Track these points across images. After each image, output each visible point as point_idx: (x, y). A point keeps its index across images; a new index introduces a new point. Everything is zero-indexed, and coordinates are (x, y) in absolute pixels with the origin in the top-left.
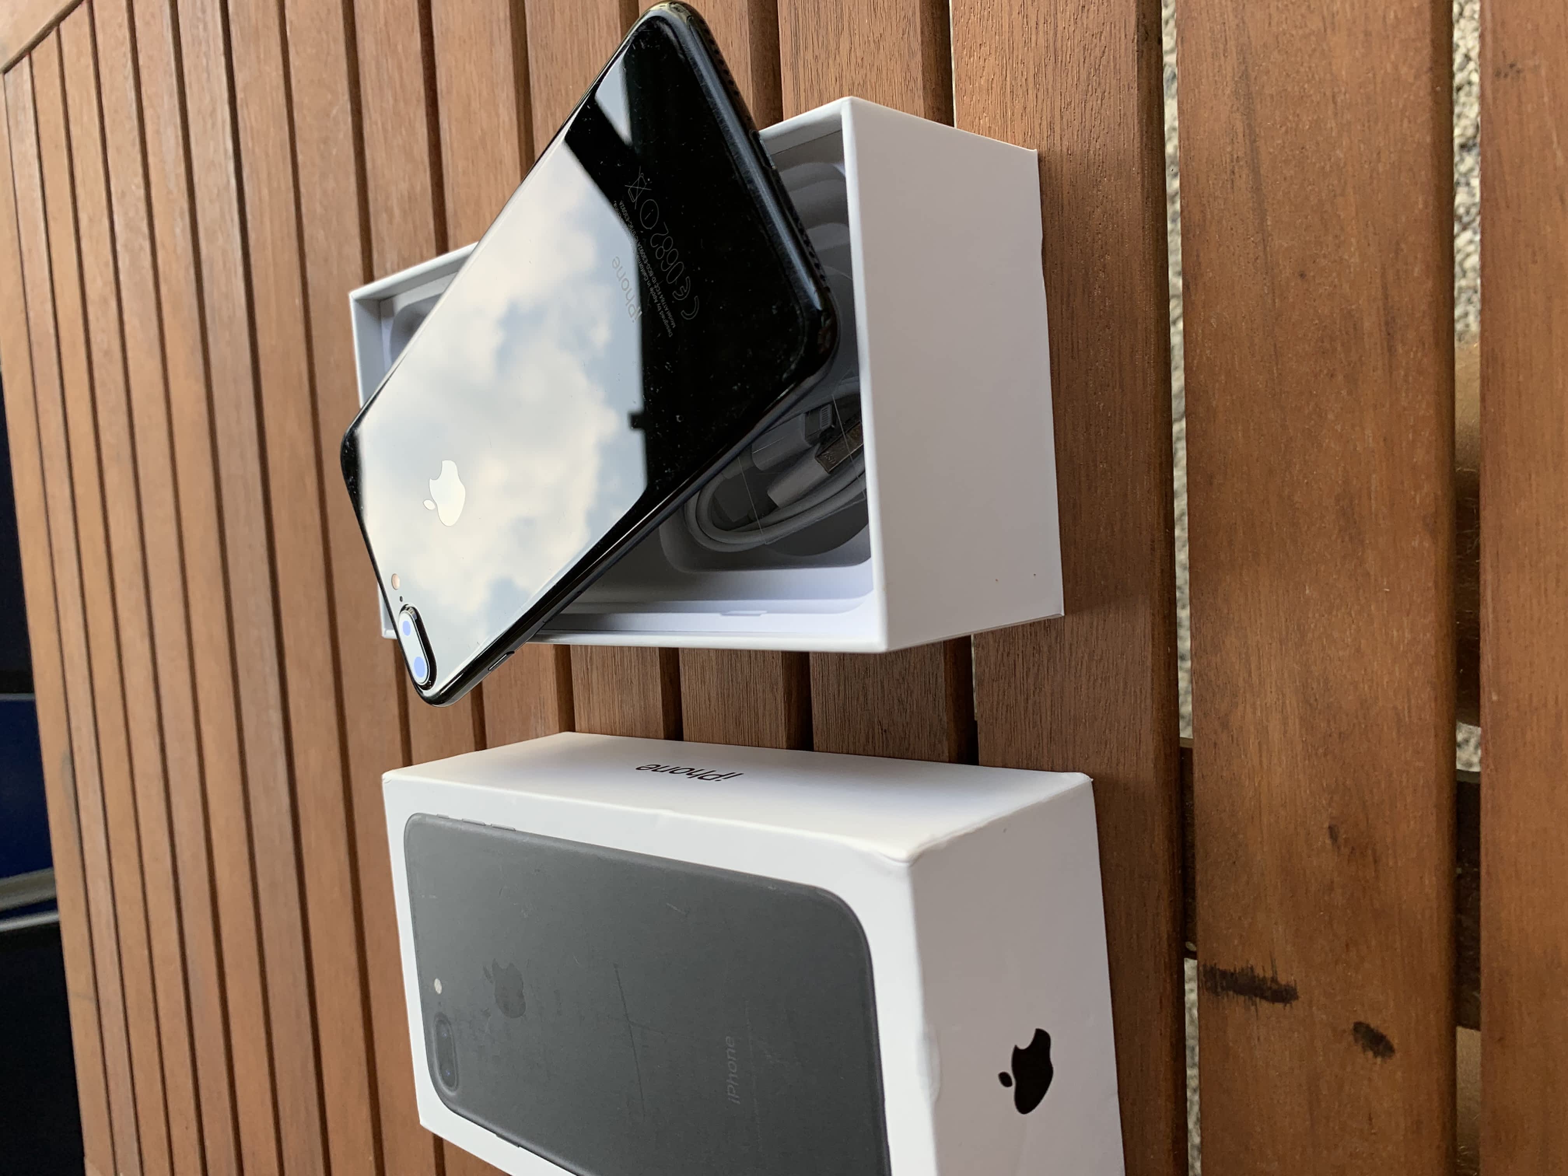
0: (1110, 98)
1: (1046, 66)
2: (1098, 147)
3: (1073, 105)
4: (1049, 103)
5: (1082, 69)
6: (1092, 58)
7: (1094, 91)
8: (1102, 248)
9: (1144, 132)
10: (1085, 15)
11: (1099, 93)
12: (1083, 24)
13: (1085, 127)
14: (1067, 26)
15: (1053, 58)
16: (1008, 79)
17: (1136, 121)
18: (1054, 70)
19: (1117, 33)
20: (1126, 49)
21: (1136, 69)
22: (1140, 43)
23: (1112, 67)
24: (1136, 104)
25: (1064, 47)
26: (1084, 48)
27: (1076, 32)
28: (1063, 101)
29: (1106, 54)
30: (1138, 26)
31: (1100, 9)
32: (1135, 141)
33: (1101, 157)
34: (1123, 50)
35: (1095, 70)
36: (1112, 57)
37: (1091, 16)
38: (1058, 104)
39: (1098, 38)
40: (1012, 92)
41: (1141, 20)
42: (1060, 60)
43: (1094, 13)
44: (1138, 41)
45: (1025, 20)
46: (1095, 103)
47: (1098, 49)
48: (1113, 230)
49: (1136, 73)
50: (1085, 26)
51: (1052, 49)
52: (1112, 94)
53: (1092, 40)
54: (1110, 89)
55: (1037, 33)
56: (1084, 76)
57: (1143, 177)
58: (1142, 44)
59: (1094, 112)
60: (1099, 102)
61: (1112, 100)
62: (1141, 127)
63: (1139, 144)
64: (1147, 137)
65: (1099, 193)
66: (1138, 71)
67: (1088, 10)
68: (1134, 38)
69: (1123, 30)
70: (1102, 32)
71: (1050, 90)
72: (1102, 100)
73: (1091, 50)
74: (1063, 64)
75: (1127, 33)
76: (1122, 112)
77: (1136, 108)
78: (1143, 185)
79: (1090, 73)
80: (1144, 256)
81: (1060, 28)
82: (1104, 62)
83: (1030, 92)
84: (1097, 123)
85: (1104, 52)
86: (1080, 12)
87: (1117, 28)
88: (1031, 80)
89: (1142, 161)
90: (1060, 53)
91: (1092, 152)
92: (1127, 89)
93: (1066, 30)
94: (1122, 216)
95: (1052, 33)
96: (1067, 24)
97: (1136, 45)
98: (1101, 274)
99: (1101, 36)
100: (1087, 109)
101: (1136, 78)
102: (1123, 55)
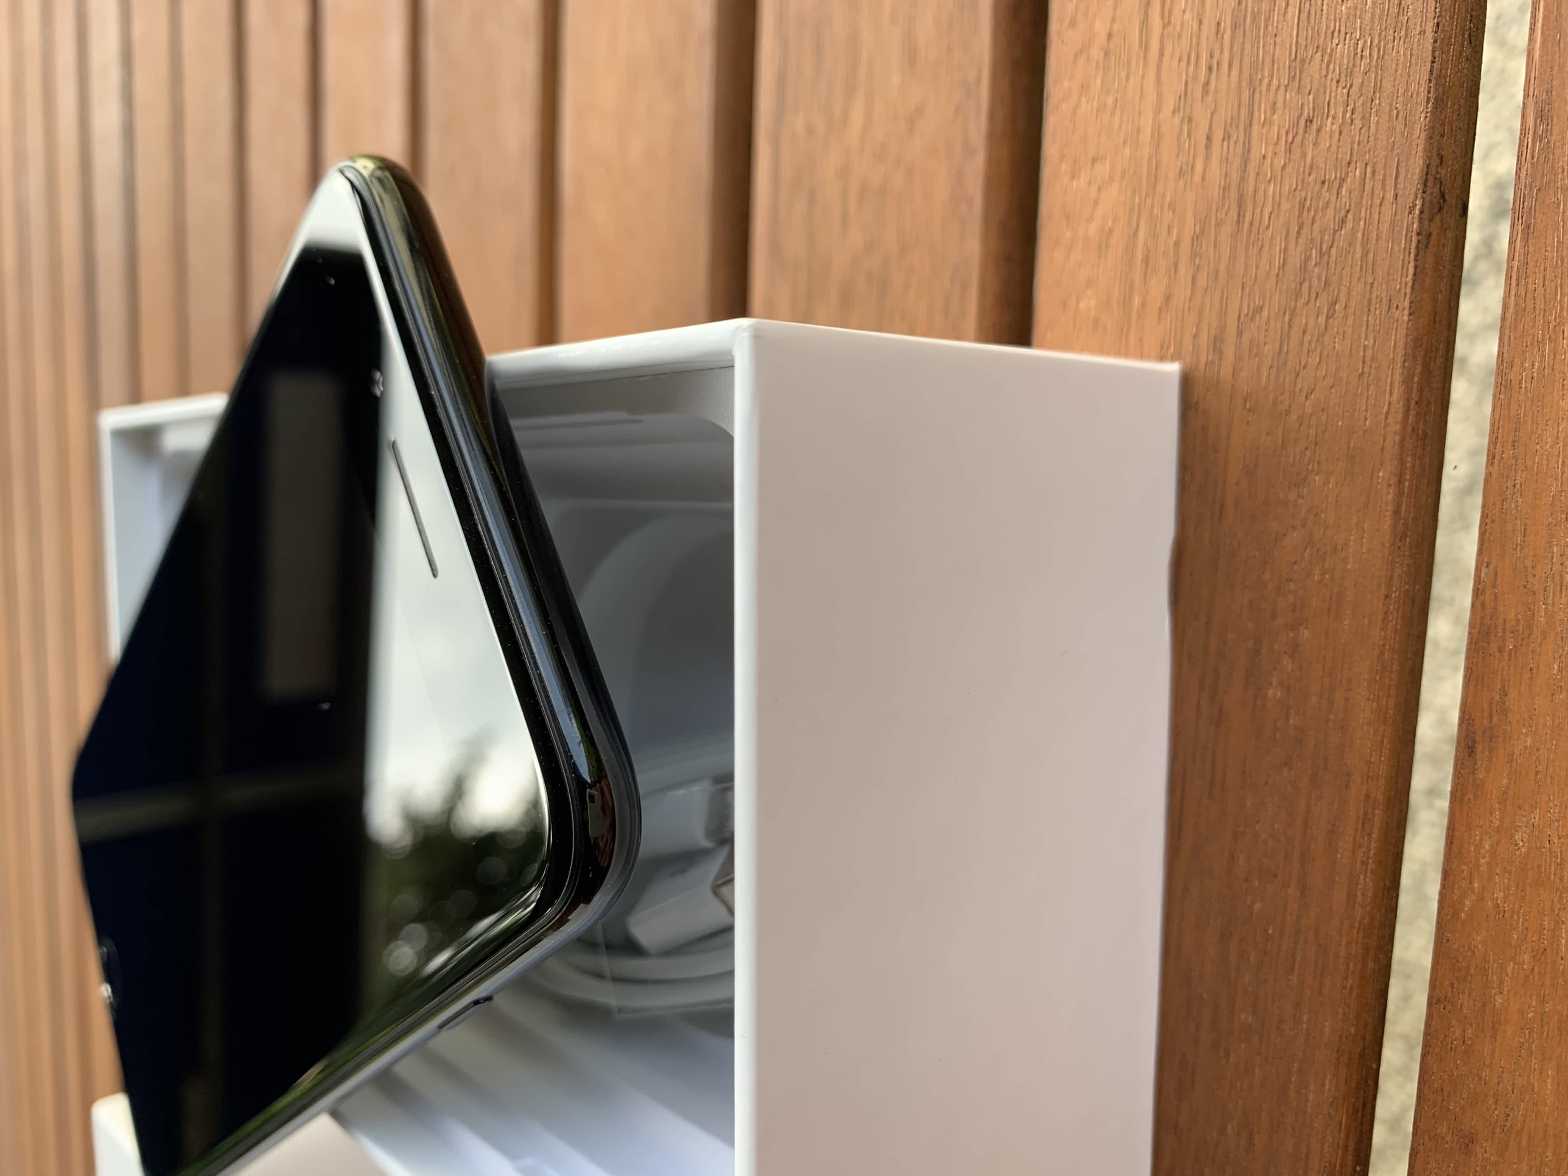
0: (1346, 317)
1: (1218, 225)
2: (1308, 409)
3: (1265, 314)
4: (1217, 299)
5: (1292, 246)
6: (1316, 227)
7: (1313, 295)
8: (1294, 610)
9: (1413, 403)
10: (1311, 137)
11: (1323, 302)
12: (1304, 155)
13: (1285, 363)
14: (1270, 155)
15: (1234, 213)
16: (1141, 235)
17: (1397, 378)
18: (1235, 234)
19: (1379, 186)
20: (1393, 223)
21: (1411, 271)
22: (1426, 216)
23: (1358, 256)
24: (1401, 343)
25: (1261, 194)
26: (1302, 205)
27: (1289, 169)
28: (1246, 299)
29: (1349, 225)
30: (1426, 181)
31: (1345, 131)
32: (1391, 419)
33: (1312, 432)
34: (1386, 226)
35: (1321, 254)
36: (1360, 235)
37: (1325, 143)
38: (1234, 305)
39: (1334, 191)
40: (1146, 261)
41: (1433, 169)
42: (1247, 220)
43: (1331, 137)
44: (1421, 212)
45: (1185, 127)
46: (1312, 322)
47: (1330, 213)
48: (1321, 582)
49: (1410, 278)
50: (1309, 160)
51: (1234, 194)
52: (1351, 311)
53: (1320, 192)
54: (1348, 300)
55: (1208, 157)
56: (1295, 260)
57: (1400, 493)
58: (1431, 220)
59: (1307, 338)
60: (1322, 320)
61: (1350, 322)
62: (1408, 391)
63: (1398, 427)
64: (1418, 414)
65: (1300, 501)
66: (1415, 275)
67: (1319, 130)
68: (1414, 206)
69: (1390, 183)
70: (1343, 180)
71: (1222, 274)
72: (1328, 318)
73: (1316, 211)
74: (1255, 229)
75: (1400, 193)
76: (1369, 353)
77: (1400, 351)
78: (1396, 512)
79: (1307, 259)
80: (1382, 653)
81: (1255, 155)
82: (1341, 242)
83: (1182, 269)
84: (1314, 360)
85: (1343, 221)
86: (1301, 131)
87: (1379, 177)
88: (1186, 244)
89: (1402, 463)
90: (1250, 205)
91: (1294, 417)
92: (1385, 308)
93: (1268, 162)
94: (1345, 561)
95: (1236, 163)
96: (1270, 149)
97: (1416, 221)
98: (1287, 663)
99: (1340, 187)
100: (1295, 329)
101: (1408, 290)
102: (1384, 236)
